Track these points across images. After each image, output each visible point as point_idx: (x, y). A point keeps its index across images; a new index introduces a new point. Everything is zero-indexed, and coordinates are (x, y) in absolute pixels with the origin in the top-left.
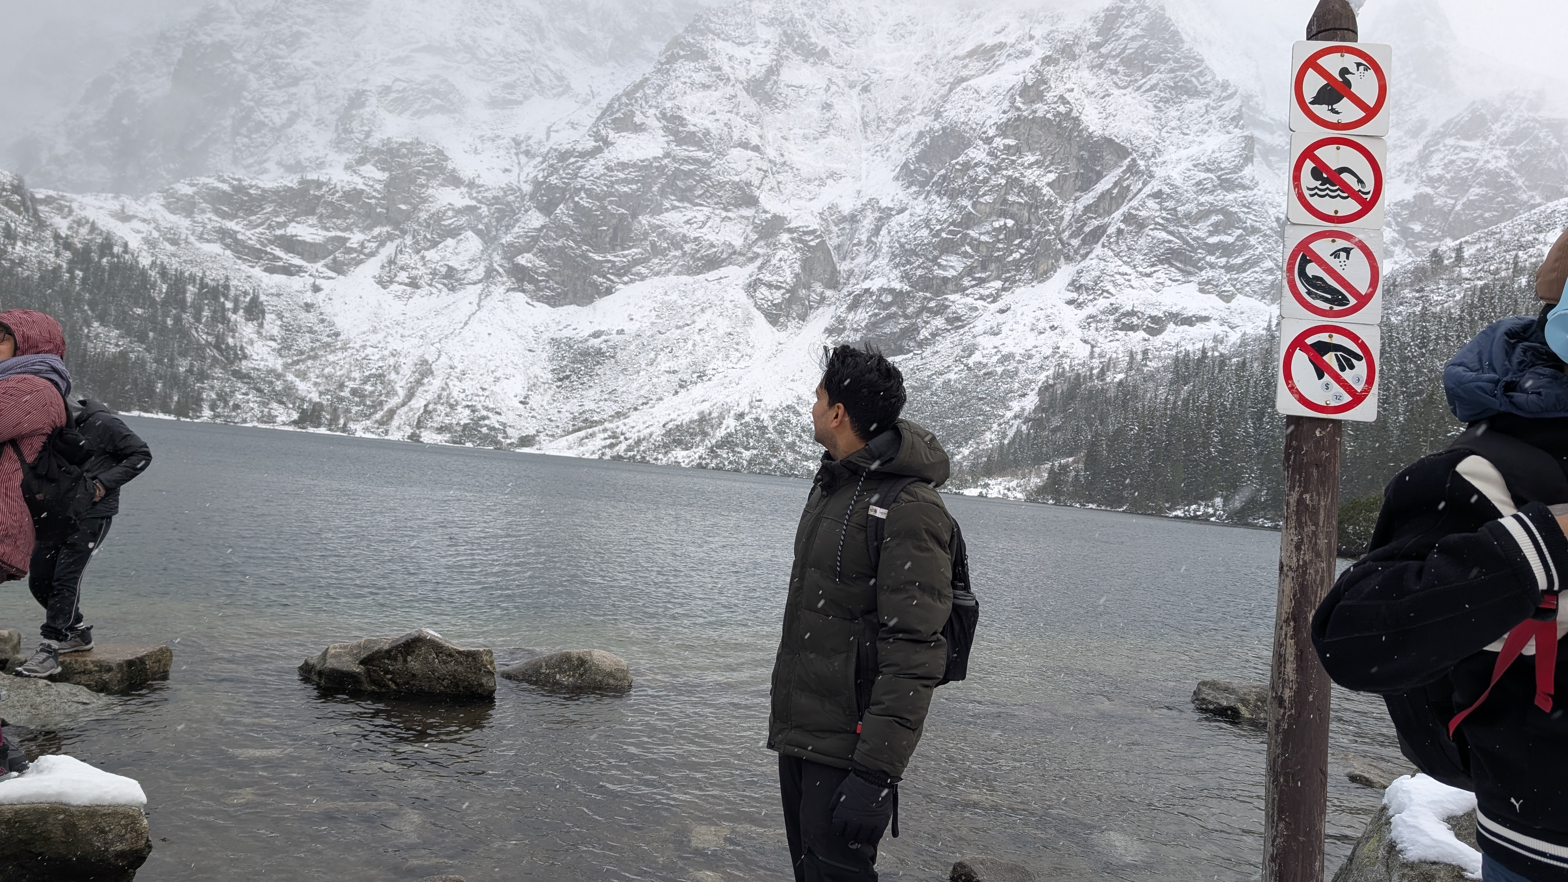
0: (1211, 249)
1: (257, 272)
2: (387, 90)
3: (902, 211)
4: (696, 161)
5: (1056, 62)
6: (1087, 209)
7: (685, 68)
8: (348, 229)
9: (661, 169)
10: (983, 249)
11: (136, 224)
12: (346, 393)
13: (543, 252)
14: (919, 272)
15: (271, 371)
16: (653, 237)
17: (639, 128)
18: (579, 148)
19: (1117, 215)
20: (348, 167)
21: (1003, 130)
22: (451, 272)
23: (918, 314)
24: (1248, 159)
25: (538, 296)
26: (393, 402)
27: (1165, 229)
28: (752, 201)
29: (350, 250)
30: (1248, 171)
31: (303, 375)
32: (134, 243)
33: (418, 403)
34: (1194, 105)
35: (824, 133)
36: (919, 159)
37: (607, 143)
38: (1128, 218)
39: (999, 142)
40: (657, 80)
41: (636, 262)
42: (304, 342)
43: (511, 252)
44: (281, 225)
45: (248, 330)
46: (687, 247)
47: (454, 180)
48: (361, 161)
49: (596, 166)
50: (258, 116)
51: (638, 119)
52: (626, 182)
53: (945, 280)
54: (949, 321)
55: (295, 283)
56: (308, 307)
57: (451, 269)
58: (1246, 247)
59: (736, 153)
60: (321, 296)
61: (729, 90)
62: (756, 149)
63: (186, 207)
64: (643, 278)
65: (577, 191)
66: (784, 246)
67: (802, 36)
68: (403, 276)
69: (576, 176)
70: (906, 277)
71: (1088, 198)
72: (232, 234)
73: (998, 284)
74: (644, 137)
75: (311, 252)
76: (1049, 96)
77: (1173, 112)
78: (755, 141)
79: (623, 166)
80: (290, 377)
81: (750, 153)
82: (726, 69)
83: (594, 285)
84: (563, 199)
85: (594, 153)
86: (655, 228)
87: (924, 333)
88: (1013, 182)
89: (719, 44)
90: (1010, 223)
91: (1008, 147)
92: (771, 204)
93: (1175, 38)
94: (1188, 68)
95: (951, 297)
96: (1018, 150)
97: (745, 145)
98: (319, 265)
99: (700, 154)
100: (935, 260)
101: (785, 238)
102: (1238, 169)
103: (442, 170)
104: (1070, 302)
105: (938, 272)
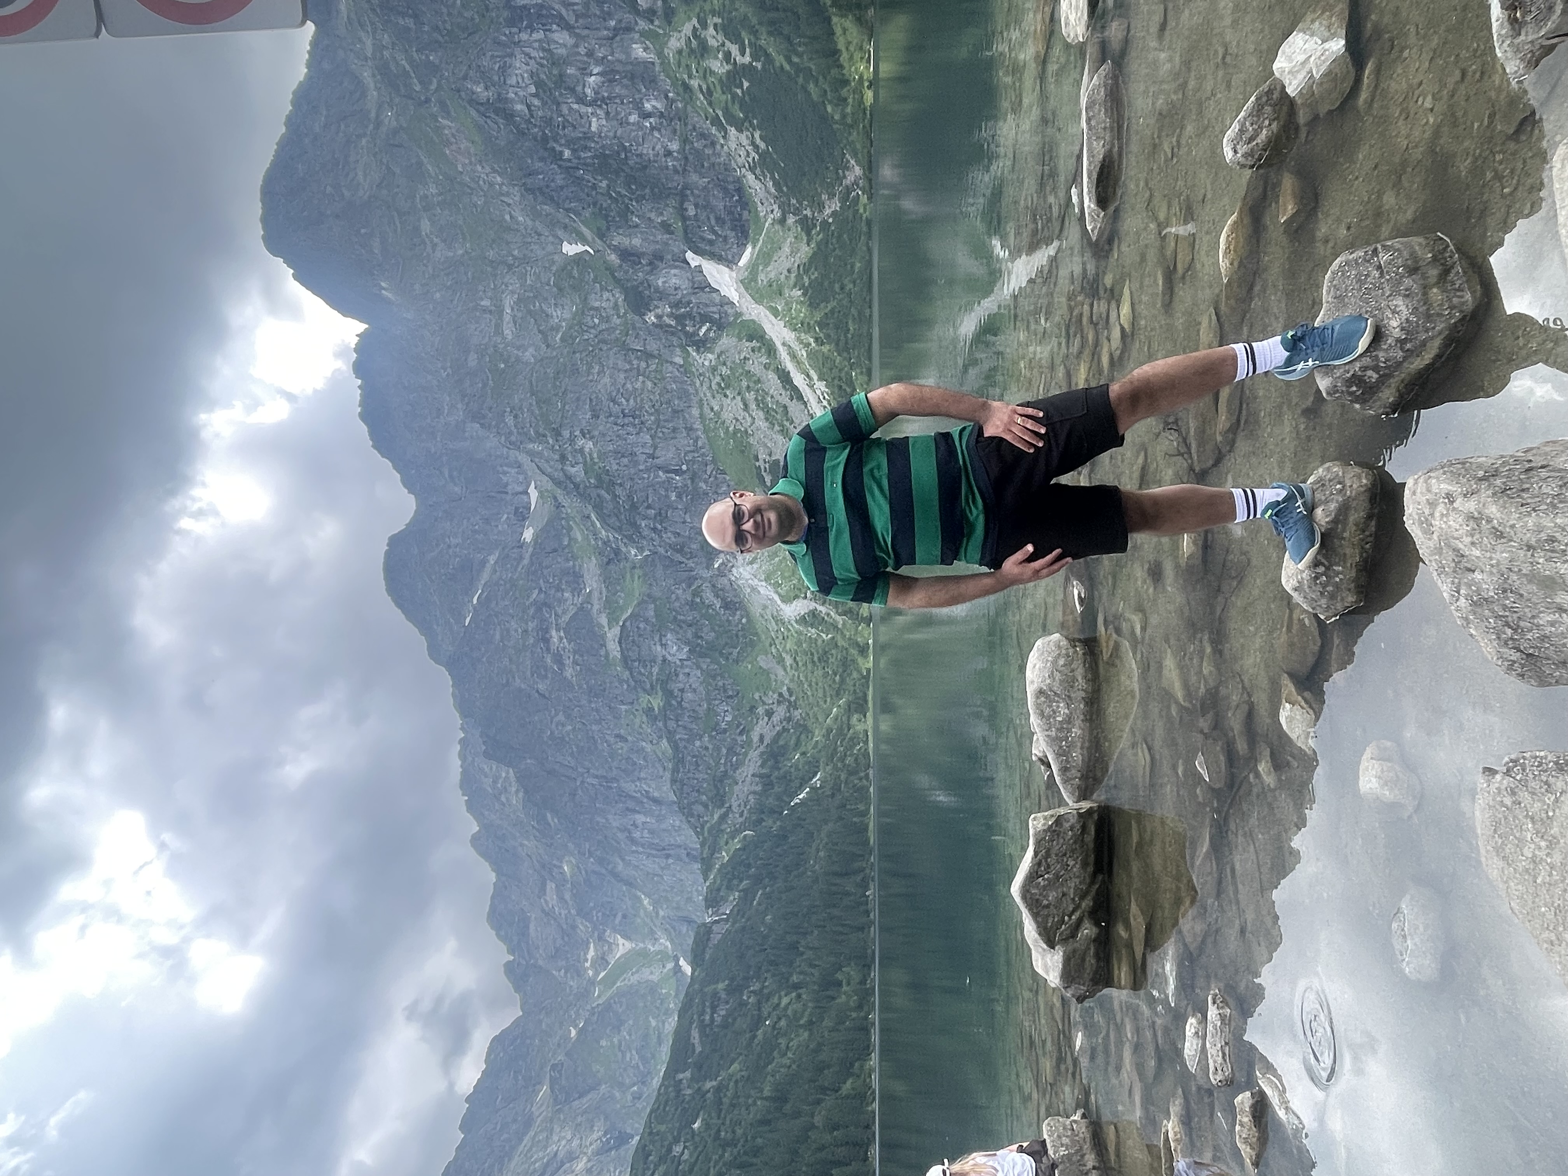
31: (826, 713)
80: (829, 721)
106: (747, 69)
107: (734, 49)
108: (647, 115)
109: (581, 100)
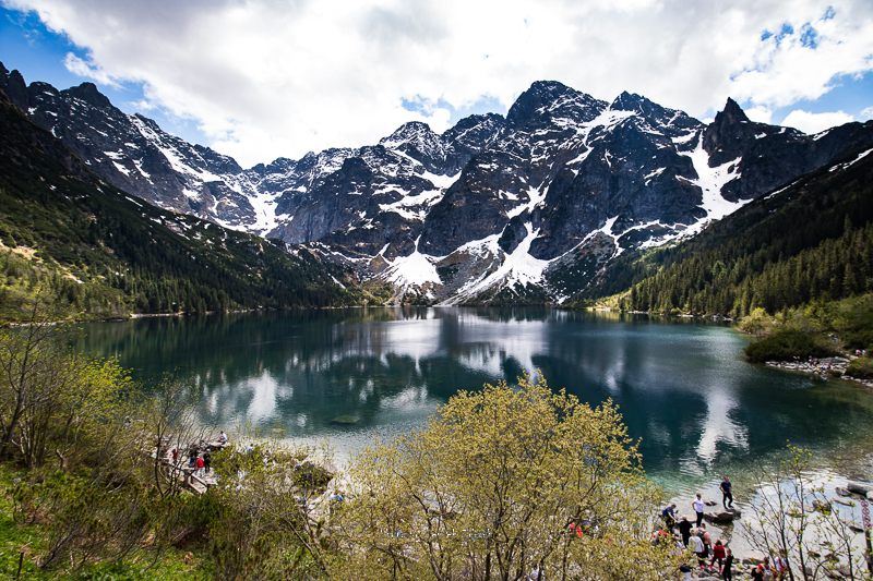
1: (350, 259)
3: (549, 210)
7: (470, 175)
9: (466, 209)
13: (433, 241)
15: (358, 289)
26: (393, 295)
28: (498, 215)
29: (375, 248)
35: (518, 188)
36: (551, 193)
44: (355, 244)
48: (375, 221)
57: (404, 250)
60: (368, 263)
62: (496, 197)
68: (390, 255)
72: (341, 248)
76: (596, 164)
78: (496, 194)
89: (480, 166)
92: (502, 214)
93: (641, 136)
106: (595, 262)
107: (602, 257)
108: (580, 225)
109: (585, 202)
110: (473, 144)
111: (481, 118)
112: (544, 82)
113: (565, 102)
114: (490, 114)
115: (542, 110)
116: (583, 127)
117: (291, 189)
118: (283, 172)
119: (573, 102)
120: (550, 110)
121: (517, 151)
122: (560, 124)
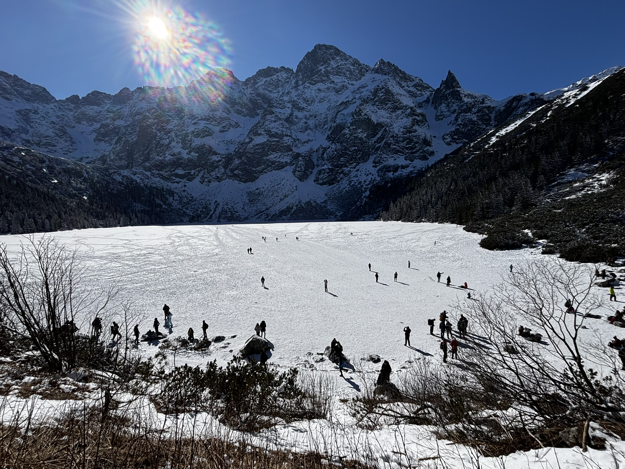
0: (407, 148)
1: (170, 184)
2: (193, 132)
3: (329, 148)
4: (275, 141)
5: (363, 105)
6: (375, 142)
7: (268, 117)
8: (190, 170)
9: (267, 145)
10: (351, 156)
11: (138, 175)
12: (199, 212)
13: (241, 170)
14: (335, 163)
15: (179, 209)
16: (267, 162)
17: (260, 134)
18: (246, 141)
19: (383, 142)
20: (187, 154)
21: (352, 124)
22: (218, 178)
23: (336, 174)
24: (414, 125)
25: (240, 180)
26: (211, 213)
27: (395, 145)
28: (292, 150)
29: (192, 175)
30: (414, 128)
31: (187, 209)
32: (138, 181)
33: (217, 212)
34: (399, 112)
35: (306, 130)
36: (331, 134)
37: (252, 140)
38: (385, 143)
39: (351, 128)
40: (262, 121)
41: (264, 169)
42: (185, 200)
43: (232, 171)
44: (174, 171)
45: (171, 199)
46: (276, 164)
47: (215, 153)
48: (190, 152)
49: (251, 145)
50: (161, 142)
51: (259, 132)
52: (259, 149)
53: (342, 165)
54: (344, 175)
55: (180, 185)
56: (184, 191)
57: (218, 177)
58: (415, 147)
59: (285, 138)
60: (186, 188)
61: (281, 122)
62: (290, 136)
63: (149, 170)
64: (266, 173)
65: (246, 153)
66: (301, 161)
67: (297, 105)
68: (206, 180)
69: (245, 149)
70: (332, 165)
71: (375, 139)
72: (162, 175)
73: (355, 164)
74: (261, 137)
75: (182, 177)
76: (363, 114)
77: (394, 114)
78: (289, 134)
79: (257, 145)
80: (184, 210)
81: (289, 138)
82: (280, 116)
83: (255, 176)
84: (243, 156)
85: (249, 142)
86: (267, 160)
87: (339, 179)
88: (356, 137)
89: (276, 109)
90: (356, 148)
91: (354, 129)
92: (295, 150)
93: (393, 95)
94: (397, 102)
95: (344, 169)
96: (356, 129)
97: (287, 136)
98: (185, 180)
99: (276, 139)
100: (339, 160)
101: (300, 158)
102: (412, 127)
103: (211, 151)
104: (373, 166)
105: (340, 163)
106: (362, 187)
110: (271, 92)
111: (276, 70)
112: (324, 45)
113: (340, 64)
114: (283, 67)
115: (322, 68)
116: (353, 85)
117: (108, 121)
118: (98, 105)
119: (346, 64)
120: (329, 69)
121: (304, 99)
122: (336, 81)
